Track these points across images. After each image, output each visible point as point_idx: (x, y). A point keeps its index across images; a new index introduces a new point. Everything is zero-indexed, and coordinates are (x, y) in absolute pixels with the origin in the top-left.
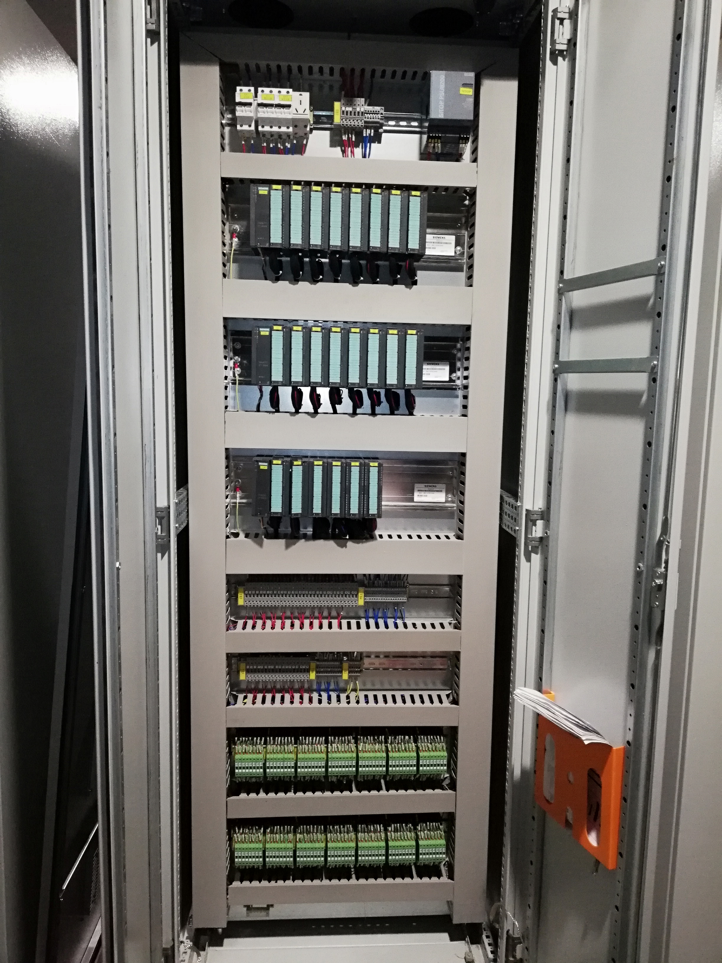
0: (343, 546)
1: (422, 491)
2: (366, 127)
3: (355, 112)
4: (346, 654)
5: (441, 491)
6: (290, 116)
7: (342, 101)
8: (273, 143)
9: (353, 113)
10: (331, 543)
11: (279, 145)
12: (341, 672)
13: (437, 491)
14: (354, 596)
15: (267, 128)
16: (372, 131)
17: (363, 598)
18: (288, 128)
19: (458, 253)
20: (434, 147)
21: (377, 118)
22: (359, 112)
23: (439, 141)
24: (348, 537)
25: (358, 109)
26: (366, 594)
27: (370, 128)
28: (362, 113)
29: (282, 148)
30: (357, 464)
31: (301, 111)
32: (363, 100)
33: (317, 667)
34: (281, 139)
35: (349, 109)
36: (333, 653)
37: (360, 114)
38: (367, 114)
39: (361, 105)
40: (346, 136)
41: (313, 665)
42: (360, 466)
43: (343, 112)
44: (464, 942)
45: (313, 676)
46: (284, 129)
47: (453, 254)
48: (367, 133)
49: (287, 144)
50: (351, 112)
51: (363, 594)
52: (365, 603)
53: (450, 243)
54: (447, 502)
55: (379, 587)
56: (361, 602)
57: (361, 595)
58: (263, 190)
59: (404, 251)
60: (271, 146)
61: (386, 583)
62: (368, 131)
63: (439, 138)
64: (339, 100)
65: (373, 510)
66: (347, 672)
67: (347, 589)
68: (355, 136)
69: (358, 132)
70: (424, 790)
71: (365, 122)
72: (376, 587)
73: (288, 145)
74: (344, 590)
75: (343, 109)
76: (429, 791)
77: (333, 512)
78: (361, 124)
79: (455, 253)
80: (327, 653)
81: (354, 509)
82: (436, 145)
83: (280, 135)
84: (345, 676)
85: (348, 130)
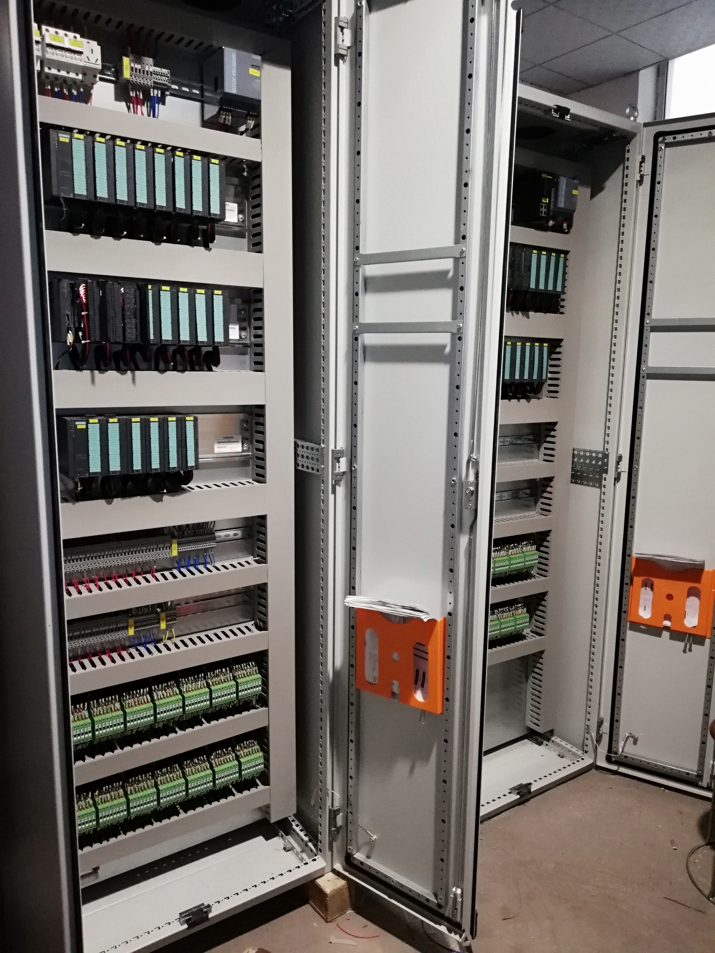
0: (160, 500)
1: (221, 442)
2: (154, 88)
3: (144, 71)
4: (160, 605)
5: (238, 442)
6: (82, 64)
7: (132, 58)
8: (57, 87)
9: (142, 71)
10: (147, 499)
11: (65, 91)
12: (159, 623)
13: (235, 442)
14: (168, 548)
15: (54, 71)
16: (159, 92)
17: (176, 549)
18: (77, 75)
19: (241, 220)
20: (225, 119)
21: (164, 80)
22: (147, 72)
23: (230, 114)
24: (165, 491)
25: (147, 68)
26: (179, 544)
27: (157, 89)
28: (151, 73)
29: (67, 94)
30: (174, 419)
31: (93, 60)
32: (151, 60)
33: (135, 623)
34: (66, 84)
35: (138, 67)
36: (147, 606)
37: (149, 73)
38: (155, 74)
39: (149, 64)
40: (134, 93)
41: (131, 621)
42: (177, 421)
43: (132, 68)
44: (277, 837)
45: (131, 632)
46: (72, 75)
47: (236, 221)
48: (155, 93)
49: (73, 91)
50: (140, 70)
51: (176, 545)
52: (179, 553)
53: (234, 211)
54: (243, 451)
55: (189, 536)
56: (175, 553)
57: (175, 546)
58: (64, 138)
59: (207, 215)
60: (56, 90)
61: (195, 532)
62: (156, 91)
63: (230, 111)
64: (127, 56)
65: (191, 462)
66: (165, 622)
67: (160, 543)
68: (143, 94)
69: (146, 90)
70: (241, 713)
71: (154, 82)
72: (186, 537)
73: (75, 93)
74: (157, 543)
75: (132, 65)
76: (245, 713)
77: (153, 468)
78: (150, 83)
79: (238, 220)
80: (141, 607)
81: (173, 463)
82: (227, 117)
83: (65, 80)
84: (163, 625)
85: (137, 87)
